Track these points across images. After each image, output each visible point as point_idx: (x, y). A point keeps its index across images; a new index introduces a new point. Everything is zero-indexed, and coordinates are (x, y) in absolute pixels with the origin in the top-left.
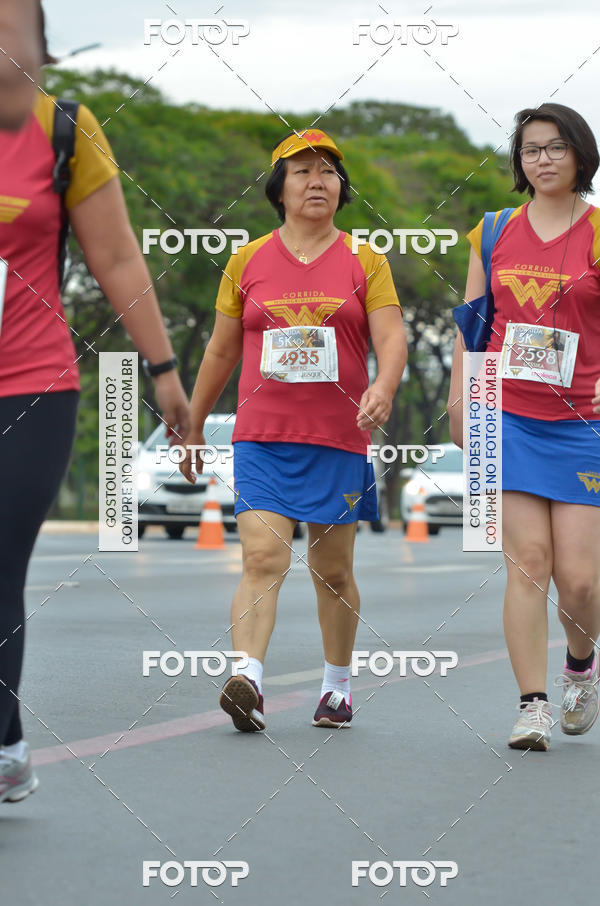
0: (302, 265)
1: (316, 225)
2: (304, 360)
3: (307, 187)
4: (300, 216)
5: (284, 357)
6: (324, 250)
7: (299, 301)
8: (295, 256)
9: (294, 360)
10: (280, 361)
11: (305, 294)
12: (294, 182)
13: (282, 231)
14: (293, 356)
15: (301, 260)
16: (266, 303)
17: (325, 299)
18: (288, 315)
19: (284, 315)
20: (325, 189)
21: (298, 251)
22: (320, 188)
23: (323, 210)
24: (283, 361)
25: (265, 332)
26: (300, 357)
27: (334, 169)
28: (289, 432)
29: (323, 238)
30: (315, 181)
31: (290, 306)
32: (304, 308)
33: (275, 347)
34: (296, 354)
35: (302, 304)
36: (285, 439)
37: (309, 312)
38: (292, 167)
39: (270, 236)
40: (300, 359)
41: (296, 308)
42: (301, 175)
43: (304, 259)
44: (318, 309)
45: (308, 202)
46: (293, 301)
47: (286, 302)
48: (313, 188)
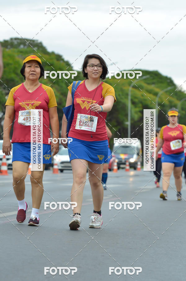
0: (30, 93)
1: (33, 81)
2: (30, 119)
3: (30, 71)
4: (29, 79)
5: (24, 118)
6: (36, 89)
7: (29, 103)
8: (28, 90)
9: (27, 119)
10: (23, 120)
11: (30, 101)
12: (27, 70)
13: (24, 83)
14: (27, 118)
15: (29, 91)
16: (20, 103)
17: (36, 102)
18: (26, 107)
19: (25, 107)
20: (36, 71)
21: (29, 89)
22: (34, 71)
23: (35, 78)
24: (24, 119)
25: (19, 112)
26: (29, 118)
27: (38, 66)
28: (27, 139)
29: (36, 85)
30: (33, 70)
31: (26, 104)
32: (30, 105)
33: (22, 116)
34: (28, 118)
35: (29, 104)
36: (25, 141)
37: (31, 106)
38: (27, 65)
39: (21, 85)
40: (29, 119)
41: (28, 105)
42: (29, 68)
43: (30, 91)
44: (34, 105)
45: (30, 75)
46: (27, 103)
47: (25, 103)
48: (32, 71)
